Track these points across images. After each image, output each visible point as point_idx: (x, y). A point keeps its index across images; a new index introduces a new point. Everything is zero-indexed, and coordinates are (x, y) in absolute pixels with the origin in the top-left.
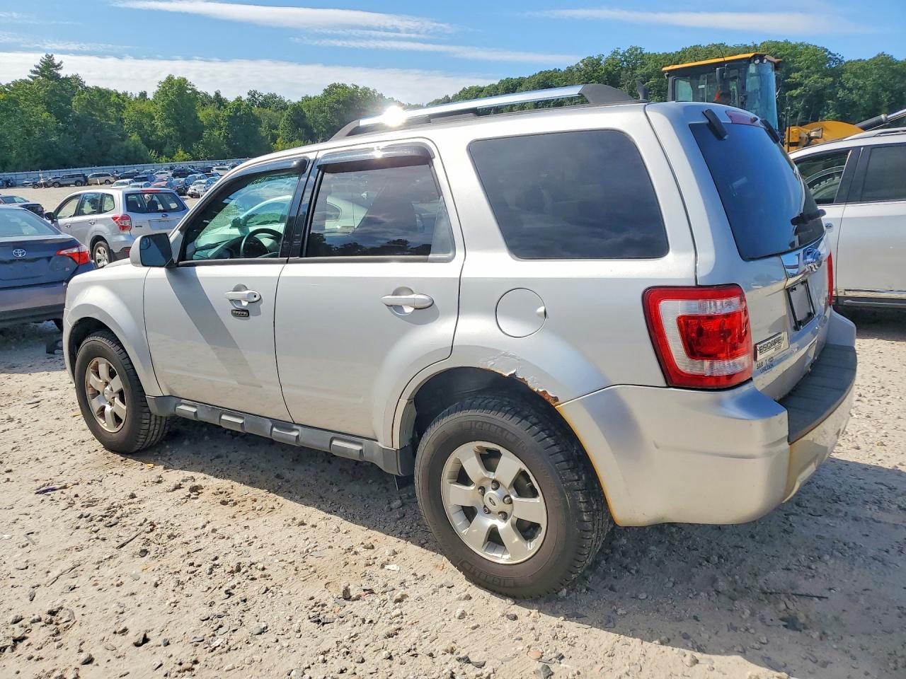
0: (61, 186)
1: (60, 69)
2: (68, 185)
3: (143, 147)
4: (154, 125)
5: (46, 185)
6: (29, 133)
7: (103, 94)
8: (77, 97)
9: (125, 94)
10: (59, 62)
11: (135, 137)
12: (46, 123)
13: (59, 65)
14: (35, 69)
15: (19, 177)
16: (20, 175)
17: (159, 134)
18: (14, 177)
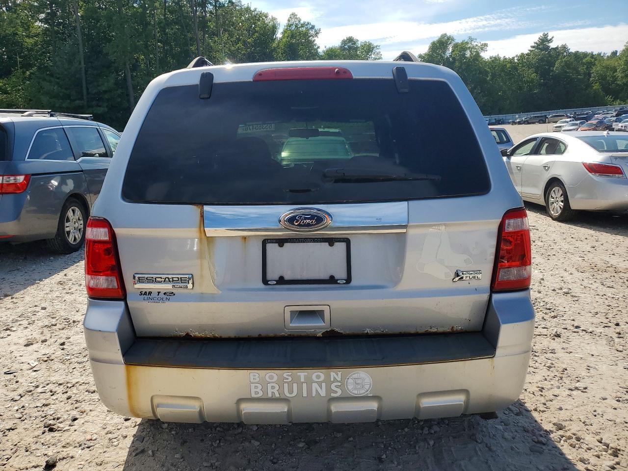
0: (529, 123)
1: (551, 42)
2: (533, 123)
3: (602, 93)
4: (615, 76)
5: (519, 123)
6: (520, 88)
7: (578, 56)
8: (559, 60)
9: (599, 54)
10: (551, 38)
11: (596, 86)
12: (532, 81)
13: (551, 40)
14: (534, 45)
15: (508, 118)
16: (509, 117)
17: (619, 83)
18: (504, 118)
